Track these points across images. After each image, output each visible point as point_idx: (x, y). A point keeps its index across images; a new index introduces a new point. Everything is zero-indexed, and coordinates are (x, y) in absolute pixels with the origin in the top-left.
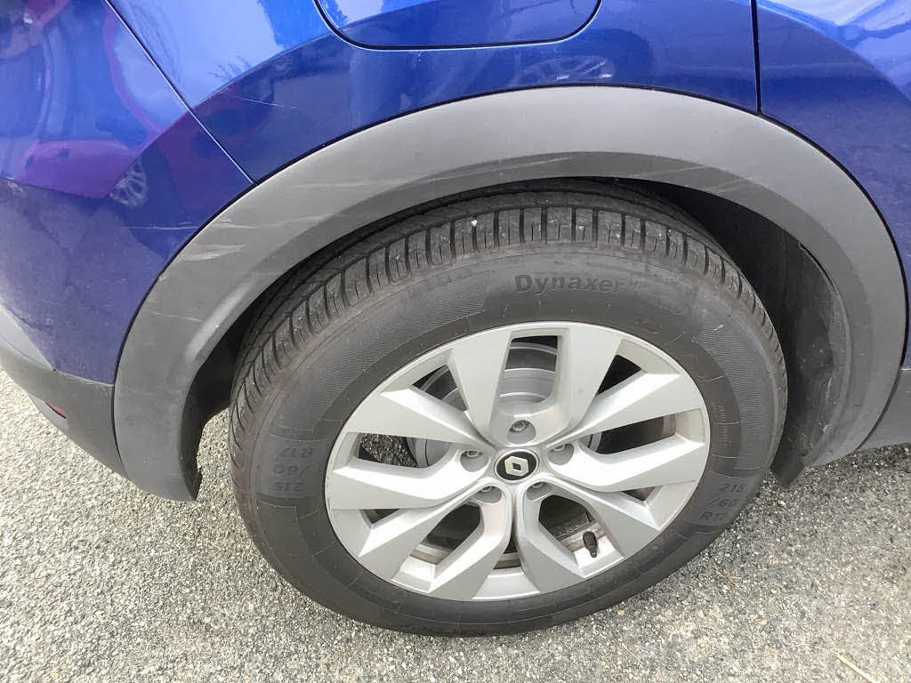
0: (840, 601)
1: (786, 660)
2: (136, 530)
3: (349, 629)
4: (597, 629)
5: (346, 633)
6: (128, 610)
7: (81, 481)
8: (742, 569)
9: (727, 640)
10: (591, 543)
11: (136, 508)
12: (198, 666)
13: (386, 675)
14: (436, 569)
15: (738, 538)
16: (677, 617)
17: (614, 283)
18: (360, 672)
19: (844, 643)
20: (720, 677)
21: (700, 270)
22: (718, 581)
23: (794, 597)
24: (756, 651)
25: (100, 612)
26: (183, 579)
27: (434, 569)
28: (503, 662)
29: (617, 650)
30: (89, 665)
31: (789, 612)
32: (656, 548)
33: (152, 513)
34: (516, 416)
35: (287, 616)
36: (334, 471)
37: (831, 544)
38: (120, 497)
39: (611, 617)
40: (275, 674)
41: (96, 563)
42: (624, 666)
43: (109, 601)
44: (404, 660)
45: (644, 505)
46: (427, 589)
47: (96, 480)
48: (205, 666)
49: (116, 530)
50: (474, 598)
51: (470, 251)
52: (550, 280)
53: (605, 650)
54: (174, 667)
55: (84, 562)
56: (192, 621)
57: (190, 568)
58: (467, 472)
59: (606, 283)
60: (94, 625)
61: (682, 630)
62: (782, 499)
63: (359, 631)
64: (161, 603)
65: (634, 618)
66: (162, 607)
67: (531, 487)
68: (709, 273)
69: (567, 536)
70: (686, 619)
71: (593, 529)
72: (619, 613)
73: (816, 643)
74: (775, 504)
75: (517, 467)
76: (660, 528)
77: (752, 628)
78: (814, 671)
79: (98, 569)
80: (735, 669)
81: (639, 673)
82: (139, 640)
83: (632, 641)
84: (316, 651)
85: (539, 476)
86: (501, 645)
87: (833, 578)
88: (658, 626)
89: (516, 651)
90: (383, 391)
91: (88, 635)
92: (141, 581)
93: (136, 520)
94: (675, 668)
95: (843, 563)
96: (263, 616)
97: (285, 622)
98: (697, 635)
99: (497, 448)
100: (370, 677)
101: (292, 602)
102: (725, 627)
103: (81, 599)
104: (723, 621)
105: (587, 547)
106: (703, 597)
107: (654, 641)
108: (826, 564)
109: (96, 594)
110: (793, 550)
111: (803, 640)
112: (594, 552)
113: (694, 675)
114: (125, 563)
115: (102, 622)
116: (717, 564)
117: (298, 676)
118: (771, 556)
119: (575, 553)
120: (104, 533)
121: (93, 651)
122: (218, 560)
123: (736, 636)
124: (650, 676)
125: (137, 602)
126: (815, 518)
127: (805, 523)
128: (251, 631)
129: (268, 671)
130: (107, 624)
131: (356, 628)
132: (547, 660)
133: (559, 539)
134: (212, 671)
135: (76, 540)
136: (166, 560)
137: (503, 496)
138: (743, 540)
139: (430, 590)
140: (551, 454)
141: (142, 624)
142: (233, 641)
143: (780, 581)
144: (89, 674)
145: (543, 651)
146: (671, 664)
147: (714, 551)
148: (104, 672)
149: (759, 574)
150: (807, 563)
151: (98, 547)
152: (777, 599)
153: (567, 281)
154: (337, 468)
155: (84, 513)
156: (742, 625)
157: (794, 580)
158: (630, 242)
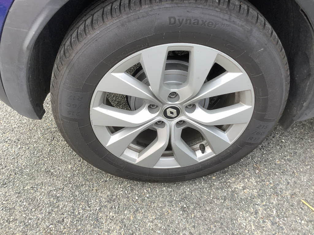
0: (304, 179)
1: (280, 200)
2: (30, 137)
3: (107, 177)
4: (204, 183)
5: (105, 179)
6: (23, 165)
7: (12, 118)
8: (265, 164)
9: (256, 191)
10: (203, 149)
11: (31, 129)
12: (47, 187)
13: (119, 195)
14: (139, 154)
15: (264, 153)
16: (236, 181)
17: (214, 24)
18: (109, 193)
19: (305, 195)
20: (252, 205)
21: (254, 21)
22: (254, 169)
23: (285, 176)
24: (268, 196)
25: (12, 166)
26: (45, 155)
27: (138, 154)
28: (165, 193)
29: (211, 192)
30: (5, 184)
31: (283, 182)
32: (229, 151)
33: (37, 131)
34: (171, 90)
35: (83, 171)
36: (93, 108)
37: (302, 157)
38: (25, 125)
39: (210, 179)
40: (76, 192)
41: (13, 148)
42: (213, 198)
43: (16, 162)
44: (126, 190)
45: (225, 133)
46: (135, 162)
47: (17, 118)
48: (49, 188)
49: (22, 136)
50: (154, 167)
51: (148, 4)
52: (185, 20)
53: (206, 192)
54: (37, 187)
55: (9, 147)
56: (46, 171)
57: (48, 151)
58: (151, 114)
59: (210, 23)
60: (9, 170)
61: (238, 186)
62: (283, 139)
63: (111, 178)
64: (35, 163)
65: (219, 180)
66: (36, 165)
67: (177, 123)
68: (258, 23)
69: (193, 145)
70: (240, 182)
71: (203, 143)
72: (213, 178)
73: (293, 195)
74: (280, 141)
75: (172, 113)
76: (231, 143)
77: (267, 187)
78: (291, 205)
79: (14, 150)
80: (259, 203)
81: (219, 201)
82: (25, 176)
83: (218, 189)
84: (92, 185)
85: (182, 118)
86: (165, 187)
87: (302, 170)
88: (228, 184)
89: (171, 189)
90: (111, 73)
91: (6, 174)
92: (29, 155)
93: (30, 133)
94: (234, 200)
95: (306, 165)
96: (74, 171)
97: (82, 173)
98: (244, 188)
99: (163, 104)
100: (112, 195)
101: (86, 166)
102: (256, 186)
103: (6, 160)
104: (255, 184)
105: (201, 150)
106: (248, 174)
107: (226, 189)
108: (299, 165)
109: (11, 159)
110: (286, 158)
111: (288, 193)
112: (203, 151)
113: (242, 204)
114: (24, 148)
115: (13, 169)
116: (255, 162)
117: (85, 194)
118: (277, 160)
119: (196, 152)
120: (18, 137)
121: (7, 179)
122: (60, 149)
123: (260, 190)
124: (224, 202)
125: (27, 163)
126: (296, 147)
127: (292, 149)
128: (69, 176)
129: (73, 191)
130: (14, 170)
131: (110, 177)
132: (183, 194)
133: (190, 146)
134: (52, 189)
135: (7, 139)
136: (40, 148)
137: (166, 125)
138: (266, 154)
139: (136, 163)
140: (186, 109)
141: (27, 170)
142: (61, 179)
143: (280, 170)
144: (5, 187)
145: (181, 190)
146: (232, 199)
147: (254, 157)
148: (10, 187)
149: (271, 167)
150: (291, 164)
151: (15, 142)
152: (278, 177)
153: (193, 21)
154: (94, 107)
155: (11, 130)
156: (263, 186)
157: (286, 170)
158: (222, 4)
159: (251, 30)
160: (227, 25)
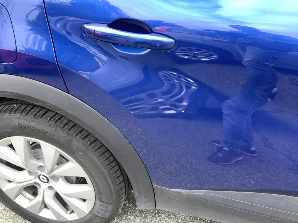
17: (45, 132)
21: (74, 135)
34: (40, 164)
51: (9, 113)
52: (27, 127)
59: (43, 131)
75: (43, 179)
76: (87, 212)
85: (51, 184)
140: (52, 179)
153: (32, 128)
158: (52, 121)
159: (72, 140)
160: (53, 134)
